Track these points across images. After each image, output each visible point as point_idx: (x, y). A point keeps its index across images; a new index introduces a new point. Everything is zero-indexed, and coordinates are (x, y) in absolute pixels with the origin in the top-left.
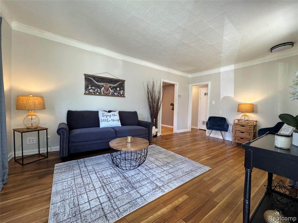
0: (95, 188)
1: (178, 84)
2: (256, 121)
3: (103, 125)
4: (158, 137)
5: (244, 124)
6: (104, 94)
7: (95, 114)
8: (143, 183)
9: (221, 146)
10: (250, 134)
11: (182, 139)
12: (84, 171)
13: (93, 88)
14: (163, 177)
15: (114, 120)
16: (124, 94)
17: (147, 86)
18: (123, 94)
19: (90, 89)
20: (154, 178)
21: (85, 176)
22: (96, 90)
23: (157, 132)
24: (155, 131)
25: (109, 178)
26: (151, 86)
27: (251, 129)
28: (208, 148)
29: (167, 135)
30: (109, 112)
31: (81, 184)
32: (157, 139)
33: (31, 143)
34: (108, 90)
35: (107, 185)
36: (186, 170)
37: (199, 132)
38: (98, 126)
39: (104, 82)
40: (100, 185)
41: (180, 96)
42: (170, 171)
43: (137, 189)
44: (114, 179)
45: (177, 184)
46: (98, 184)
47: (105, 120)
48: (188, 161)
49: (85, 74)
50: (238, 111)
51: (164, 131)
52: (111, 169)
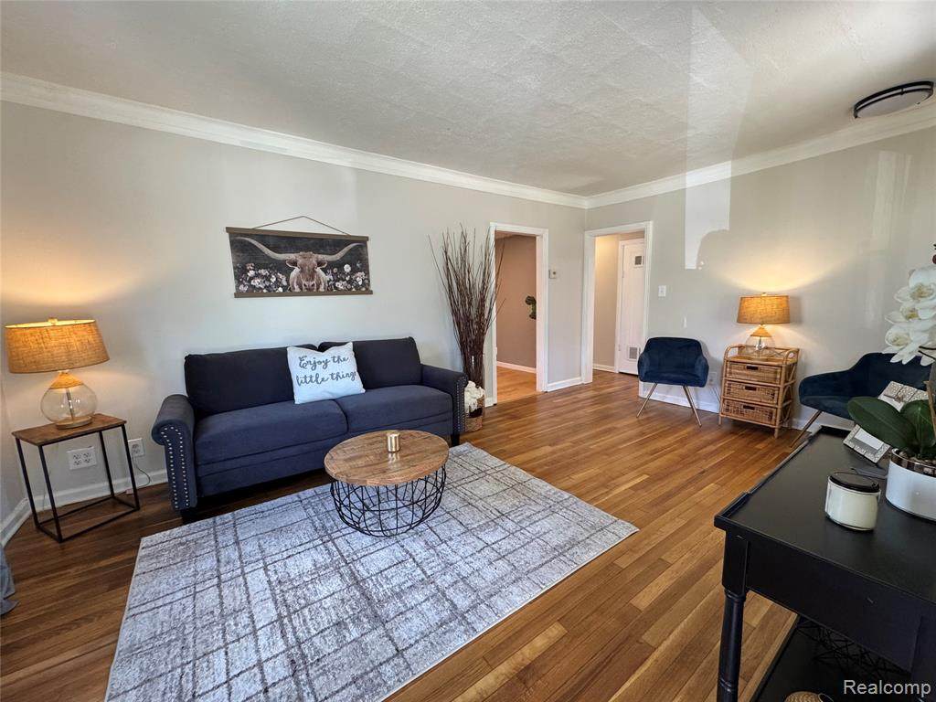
0: (254, 627)
1: (546, 236)
2: (797, 352)
3: (304, 394)
4: (486, 412)
5: (756, 361)
6: (301, 289)
7: (277, 359)
8: (411, 600)
9: (682, 433)
10: (774, 395)
11: (562, 413)
12: (228, 563)
13: (263, 272)
14: (476, 574)
15: (338, 375)
16: (369, 285)
17: (442, 250)
18: (366, 284)
19: (252, 278)
20: (448, 577)
21: (232, 579)
22: (273, 280)
23: (481, 401)
24: (475, 396)
25: (306, 583)
26: (458, 249)
27: (778, 376)
28: (641, 444)
29: (515, 402)
30: (323, 347)
31: (212, 612)
32: (483, 420)
33: (84, 465)
34: (312, 275)
35: (295, 611)
36: (555, 542)
37: (617, 386)
38: (291, 397)
39: (297, 250)
40: (274, 615)
41: (554, 273)
42: (505, 545)
43: (388, 626)
44: (321, 589)
45: (518, 599)
46: (265, 611)
47: (308, 379)
48: (566, 504)
49: (228, 229)
50: (739, 321)
51: (508, 387)
52: (315, 547)
